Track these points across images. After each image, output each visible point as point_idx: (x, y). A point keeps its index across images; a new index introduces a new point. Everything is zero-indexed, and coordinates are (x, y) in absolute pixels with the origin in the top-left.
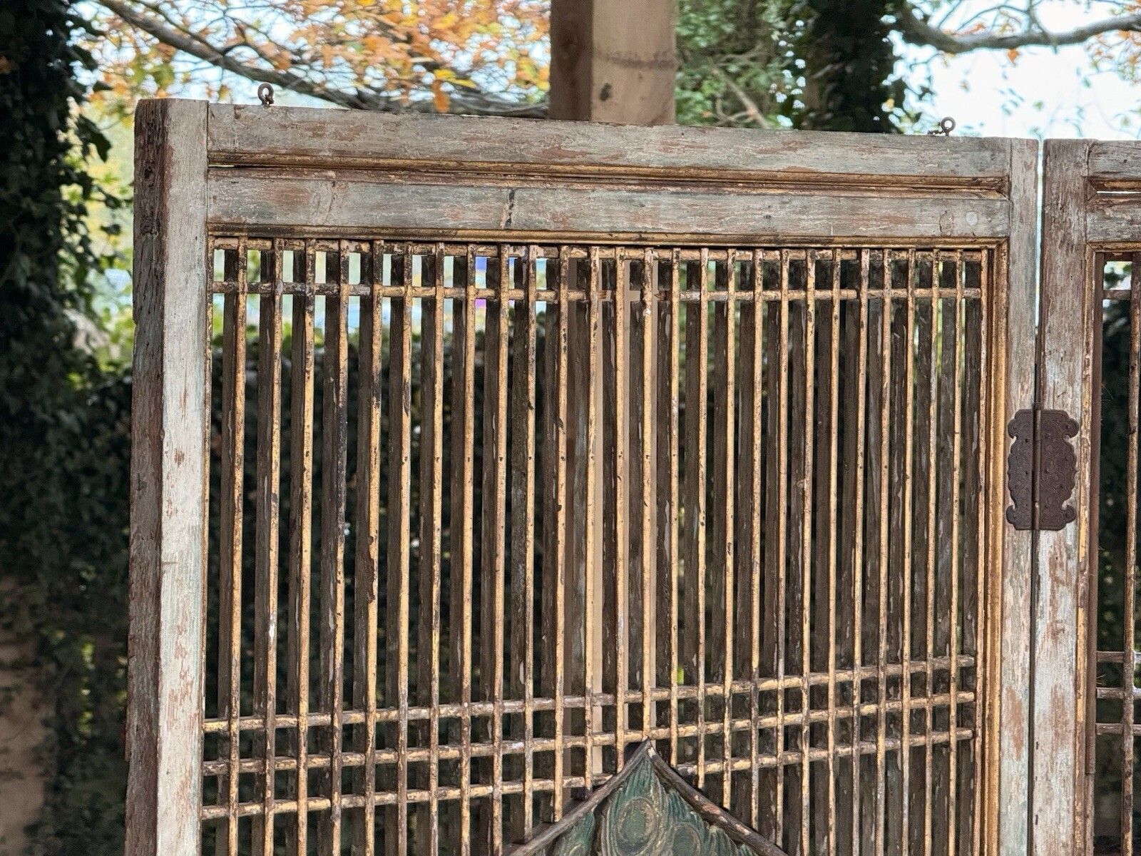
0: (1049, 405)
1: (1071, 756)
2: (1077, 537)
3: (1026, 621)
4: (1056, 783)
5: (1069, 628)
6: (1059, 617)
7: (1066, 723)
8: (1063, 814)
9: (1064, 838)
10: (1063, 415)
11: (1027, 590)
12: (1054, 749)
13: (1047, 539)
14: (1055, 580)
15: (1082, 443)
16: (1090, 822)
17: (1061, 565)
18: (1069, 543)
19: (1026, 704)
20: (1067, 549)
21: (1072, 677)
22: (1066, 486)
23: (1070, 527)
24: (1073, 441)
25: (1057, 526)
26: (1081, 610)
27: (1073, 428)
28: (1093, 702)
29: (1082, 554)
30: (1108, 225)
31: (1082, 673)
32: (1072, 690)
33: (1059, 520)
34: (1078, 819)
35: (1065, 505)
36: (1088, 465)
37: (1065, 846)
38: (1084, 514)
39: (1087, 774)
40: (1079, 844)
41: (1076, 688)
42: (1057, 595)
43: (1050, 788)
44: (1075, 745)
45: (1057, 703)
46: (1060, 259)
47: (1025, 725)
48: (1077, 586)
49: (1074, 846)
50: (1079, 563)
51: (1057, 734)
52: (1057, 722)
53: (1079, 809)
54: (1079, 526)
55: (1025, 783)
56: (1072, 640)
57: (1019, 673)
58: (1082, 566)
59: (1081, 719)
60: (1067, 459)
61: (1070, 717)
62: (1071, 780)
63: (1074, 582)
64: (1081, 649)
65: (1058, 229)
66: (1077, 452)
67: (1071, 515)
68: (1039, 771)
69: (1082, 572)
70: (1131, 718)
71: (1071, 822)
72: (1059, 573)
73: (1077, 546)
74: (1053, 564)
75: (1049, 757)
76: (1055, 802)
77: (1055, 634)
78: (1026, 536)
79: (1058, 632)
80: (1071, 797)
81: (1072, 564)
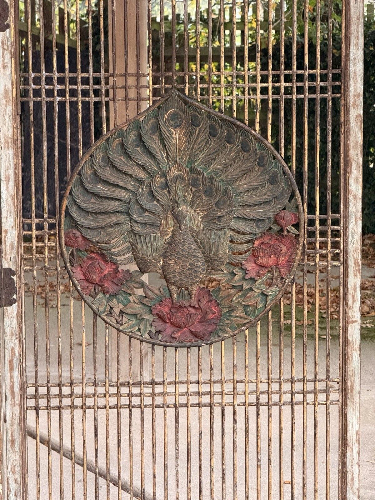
1: (11, 108)
2: (10, 34)
4: (7, 118)
5: (9, 65)
6: (6, 61)
7: (9, 97)
8: (10, 128)
9: (10, 136)
12: (6, 106)
14: (3, 49)
15: (11, 2)
16: (19, 131)
17: (5, 44)
18: (8, 36)
20: (7, 38)
21: (10, 82)
22: (6, 16)
23: (8, 30)
25: (3, 30)
26: (13, 59)
28: (19, 90)
29: (12, 40)
31: (14, 80)
32: (11, 86)
33: (4, 28)
34: (15, 129)
35: (6, 23)
36: (13, 9)
37: (11, 138)
38: (13, 26)
39: (17, 114)
40: (15, 138)
41: (12, 85)
42: (5, 54)
43: (5, 119)
44: (12, 104)
45: (6, 90)
48: (11, 51)
49: (14, 138)
50: (11, 43)
51: (6, 101)
52: (6, 97)
53: (15, 126)
54: (11, 30)
56: (10, 69)
58: (13, 44)
59: (14, 96)
60: (6, 7)
61: (10, 95)
62: (12, 117)
63: (10, 49)
64: (13, 72)
66: (9, 5)
67: (8, 26)
69: (13, 46)
70: (31, 96)
71: (12, 131)
72: (5, 46)
73: (11, 37)
74: (2, 43)
75: (4, 109)
76: (7, 124)
79: (5, 66)
80: (12, 122)
81: (9, 43)
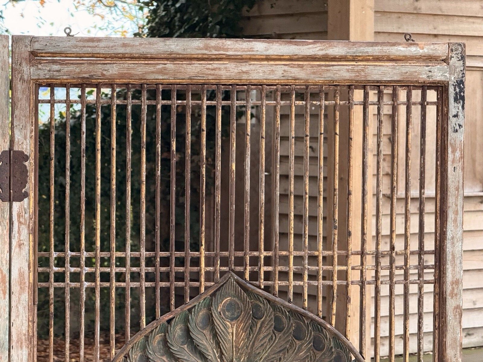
0: (16, 148)
1: (27, 297)
2: (29, 204)
3: (7, 240)
4: (21, 308)
5: (26, 243)
6: (22, 239)
7: (25, 283)
8: (24, 322)
9: (24, 332)
10: (22, 153)
11: (8, 227)
12: (20, 294)
13: (16, 205)
14: (20, 223)
15: (30, 165)
16: (35, 325)
17: (22, 216)
18: (26, 207)
19: (8, 276)
20: (25, 209)
21: (27, 264)
22: (24, 183)
23: (26, 200)
24: (27, 164)
25: (20, 200)
26: (31, 235)
27: (26, 158)
28: (37, 274)
29: (31, 211)
30: (39, 72)
31: (32, 262)
32: (27, 269)
33: (21, 197)
34: (30, 323)
35: (23, 191)
36: (33, 174)
37: (25, 335)
38: (32, 194)
39: (34, 304)
40: (31, 334)
41: (29, 268)
42: (21, 229)
43: (18, 311)
44: (29, 292)
45: (21, 275)
46: (19, 86)
47: (7, 284)
48: (29, 225)
49: (29, 335)
50: (30, 215)
51: (21, 288)
52: (21, 283)
53: (30, 319)
54: (29, 199)
55: (7, 309)
56: (27, 248)
57: (4, 262)
58: (31, 216)
59: (31, 281)
60: (24, 171)
61: (27, 281)
62: (27, 307)
63: (28, 223)
64: (31, 252)
65: (19, 73)
66: (28, 168)
67: (26, 195)
68: (13, 304)
69: (31, 219)
70: (52, 280)
71: (27, 325)
72: (21, 220)
73: (29, 208)
74: (19, 216)
75: (17, 298)
76: (20, 317)
77: (20, 245)
78: (7, 204)
79: (21, 245)
80: (27, 314)
81: (27, 216)
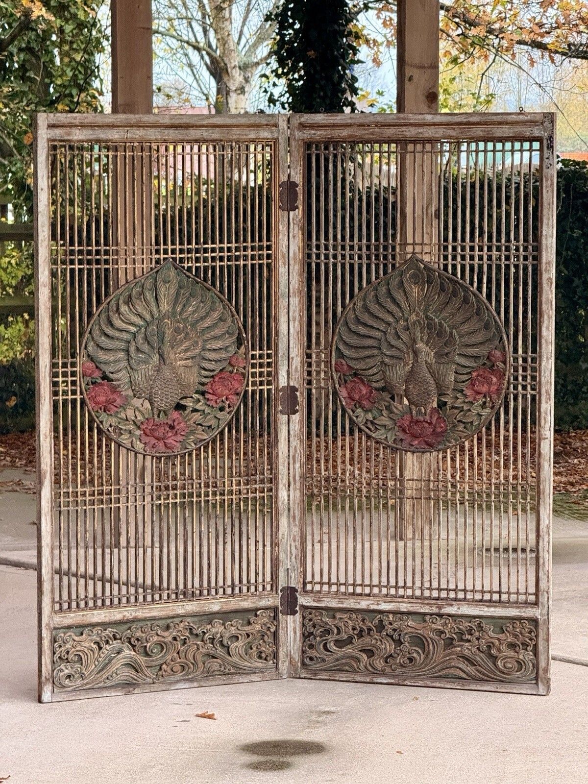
0: (291, 180)
1: (300, 267)
2: (299, 213)
3: (286, 234)
4: (295, 274)
5: (297, 235)
6: (295, 233)
7: (297, 259)
9: (296, 287)
10: (295, 182)
11: (287, 226)
12: (294, 266)
13: (291, 213)
14: (294, 223)
15: (300, 190)
17: (295, 220)
18: (297, 214)
19: (287, 254)
20: (297, 216)
21: (299, 248)
22: (296, 200)
23: (297, 210)
24: (297, 189)
25: (294, 210)
26: (300, 231)
27: (297, 186)
28: (304, 254)
29: (300, 217)
30: (305, 135)
31: (301, 246)
33: (295, 208)
34: (300, 283)
35: (296, 205)
36: (302, 195)
37: (297, 289)
38: (301, 207)
39: (303, 272)
40: (301, 289)
41: (299, 250)
42: (295, 227)
43: (293, 275)
44: (301, 264)
45: (295, 254)
46: (293, 143)
47: (287, 260)
48: (299, 225)
49: (299, 289)
50: (300, 219)
51: (295, 262)
52: (295, 259)
53: (300, 280)
54: (299, 210)
55: (287, 274)
56: (299, 238)
57: (284, 246)
59: (301, 258)
60: (296, 194)
61: (298, 257)
62: (300, 273)
64: (300, 241)
65: (293, 136)
66: (299, 192)
67: (298, 207)
68: (291, 271)
69: (301, 221)
70: (314, 258)
71: (298, 284)
73: (299, 215)
74: (293, 220)
75: (293, 268)
76: (295, 279)
77: (294, 237)
78: (286, 213)
80: (298, 277)
81: (298, 219)
